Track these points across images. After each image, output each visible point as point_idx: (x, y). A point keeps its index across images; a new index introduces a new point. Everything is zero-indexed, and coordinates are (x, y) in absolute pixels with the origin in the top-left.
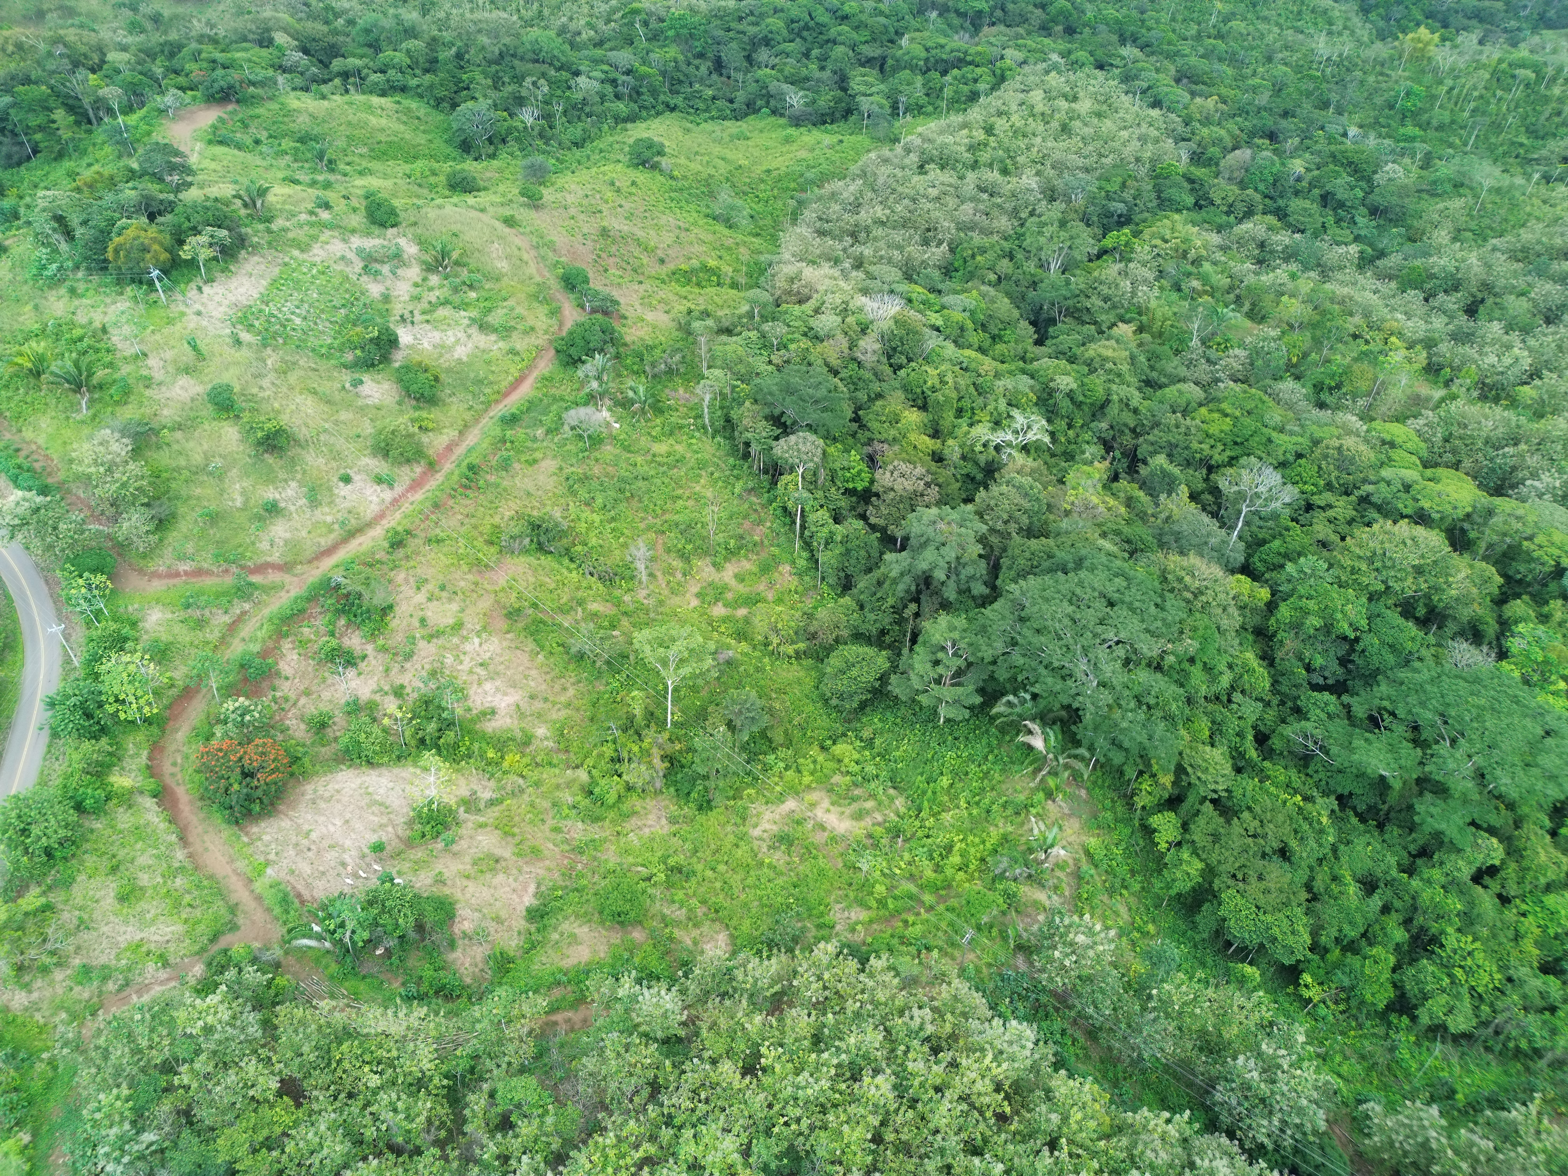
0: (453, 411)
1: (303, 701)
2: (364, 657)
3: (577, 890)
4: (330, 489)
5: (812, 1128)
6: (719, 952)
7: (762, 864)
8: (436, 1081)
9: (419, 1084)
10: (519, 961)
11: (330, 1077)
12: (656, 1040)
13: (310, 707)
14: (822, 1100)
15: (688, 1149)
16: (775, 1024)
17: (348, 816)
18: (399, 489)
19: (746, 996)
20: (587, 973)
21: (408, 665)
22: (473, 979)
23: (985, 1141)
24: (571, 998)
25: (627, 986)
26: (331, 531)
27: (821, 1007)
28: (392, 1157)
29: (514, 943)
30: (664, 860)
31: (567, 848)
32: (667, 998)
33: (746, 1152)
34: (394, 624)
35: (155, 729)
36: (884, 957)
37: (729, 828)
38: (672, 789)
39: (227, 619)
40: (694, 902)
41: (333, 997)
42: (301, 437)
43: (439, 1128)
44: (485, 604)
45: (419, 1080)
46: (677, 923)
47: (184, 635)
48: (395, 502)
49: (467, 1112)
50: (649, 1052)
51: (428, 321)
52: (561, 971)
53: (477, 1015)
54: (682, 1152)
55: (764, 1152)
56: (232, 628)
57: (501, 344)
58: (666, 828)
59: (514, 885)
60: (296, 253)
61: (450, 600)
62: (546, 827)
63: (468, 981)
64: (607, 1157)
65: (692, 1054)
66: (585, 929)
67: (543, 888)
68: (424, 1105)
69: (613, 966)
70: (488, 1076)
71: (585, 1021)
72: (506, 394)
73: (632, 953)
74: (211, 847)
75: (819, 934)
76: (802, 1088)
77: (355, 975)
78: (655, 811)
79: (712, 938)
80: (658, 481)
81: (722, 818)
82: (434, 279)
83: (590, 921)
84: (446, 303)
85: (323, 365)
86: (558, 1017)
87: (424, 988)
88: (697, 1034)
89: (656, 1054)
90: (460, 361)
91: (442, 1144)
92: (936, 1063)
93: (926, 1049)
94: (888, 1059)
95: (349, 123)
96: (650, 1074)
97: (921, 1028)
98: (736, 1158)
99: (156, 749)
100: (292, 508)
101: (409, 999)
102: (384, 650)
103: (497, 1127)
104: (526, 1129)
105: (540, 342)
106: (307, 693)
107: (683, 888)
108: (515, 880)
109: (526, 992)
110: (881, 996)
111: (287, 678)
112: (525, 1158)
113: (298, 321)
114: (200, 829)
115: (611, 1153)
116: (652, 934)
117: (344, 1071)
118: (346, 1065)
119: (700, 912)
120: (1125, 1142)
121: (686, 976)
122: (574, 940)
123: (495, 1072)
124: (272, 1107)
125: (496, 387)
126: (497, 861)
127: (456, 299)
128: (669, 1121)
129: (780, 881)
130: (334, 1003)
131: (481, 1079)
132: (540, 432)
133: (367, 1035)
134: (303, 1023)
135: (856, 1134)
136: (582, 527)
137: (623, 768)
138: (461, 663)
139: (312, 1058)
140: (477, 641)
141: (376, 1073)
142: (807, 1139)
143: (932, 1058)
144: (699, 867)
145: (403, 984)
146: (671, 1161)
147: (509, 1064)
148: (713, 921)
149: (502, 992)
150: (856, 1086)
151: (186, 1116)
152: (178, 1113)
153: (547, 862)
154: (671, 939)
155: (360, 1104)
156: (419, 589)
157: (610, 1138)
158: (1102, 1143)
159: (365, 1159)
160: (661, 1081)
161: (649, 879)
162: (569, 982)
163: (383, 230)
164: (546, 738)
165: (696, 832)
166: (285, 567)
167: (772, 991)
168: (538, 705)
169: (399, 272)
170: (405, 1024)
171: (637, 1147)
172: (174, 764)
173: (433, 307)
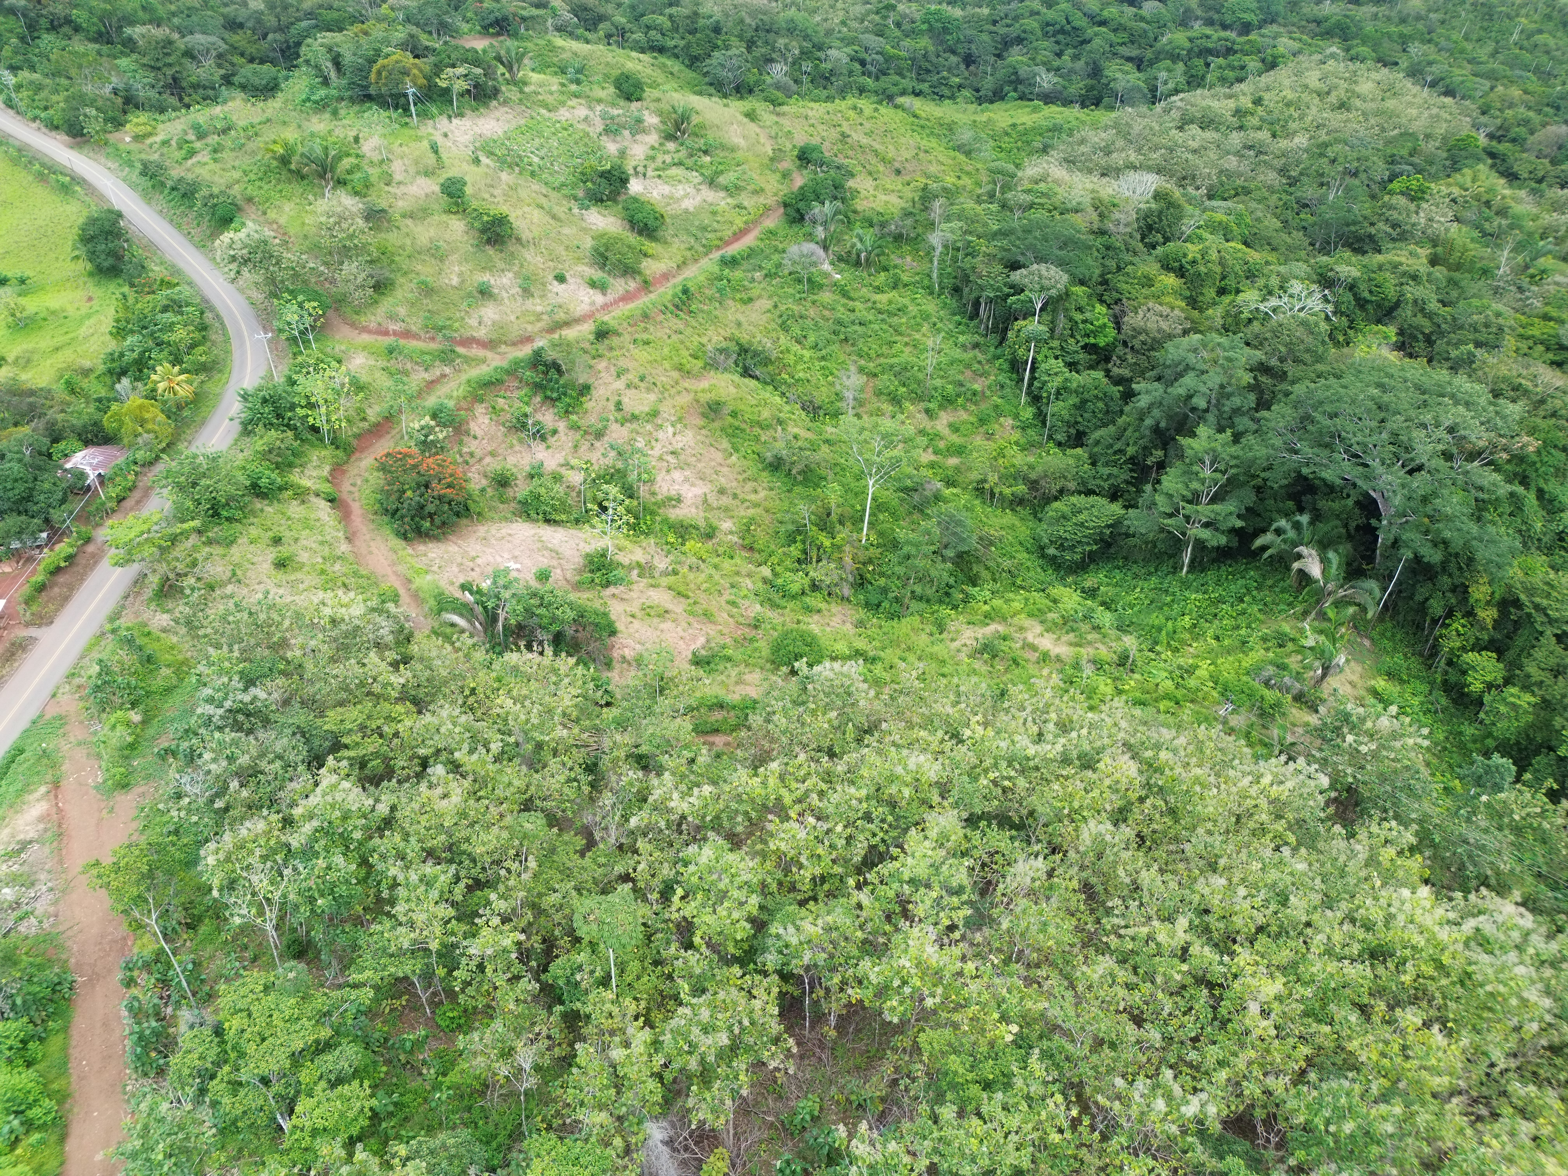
0: (674, 249)
1: (488, 460)
2: (555, 432)
4: (544, 284)
13: (493, 465)
17: (517, 553)
18: (610, 297)
21: (597, 444)
24: (733, 722)
26: (539, 320)
31: (742, 621)
34: (589, 405)
35: (340, 453)
38: (861, 598)
39: (427, 376)
42: (524, 238)
44: (684, 399)
47: (383, 382)
48: (605, 307)
51: (659, 177)
56: (431, 384)
57: (729, 200)
58: (851, 630)
59: (681, 633)
60: (543, 111)
61: (648, 390)
66: (755, 675)
72: (728, 243)
74: (375, 551)
78: (840, 615)
80: (876, 327)
81: (916, 626)
82: (671, 146)
84: (680, 164)
85: (554, 195)
86: (717, 739)
90: (686, 211)
95: (608, 64)
99: (338, 470)
100: (505, 295)
102: (575, 427)
105: (769, 202)
106: (493, 454)
108: (684, 631)
111: (475, 437)
113: (536, 160)
114: (368, 537)
122: (742, 681)
125: (719, 234)
126: (667, 612)
127: (689, 162)
132: (758, 275)
136: (790, 359)
137: (811, 567)
138: (652, 449)
140: (670, 430)
153: (720, 627)
156: (618, 376)
162: (733, 707)
163: (627, 103)
164: (731, 533)
166: (490, 344)
168: (725, 501)
169: (638, 137)
172: (353, 485)
173: (665, 166)
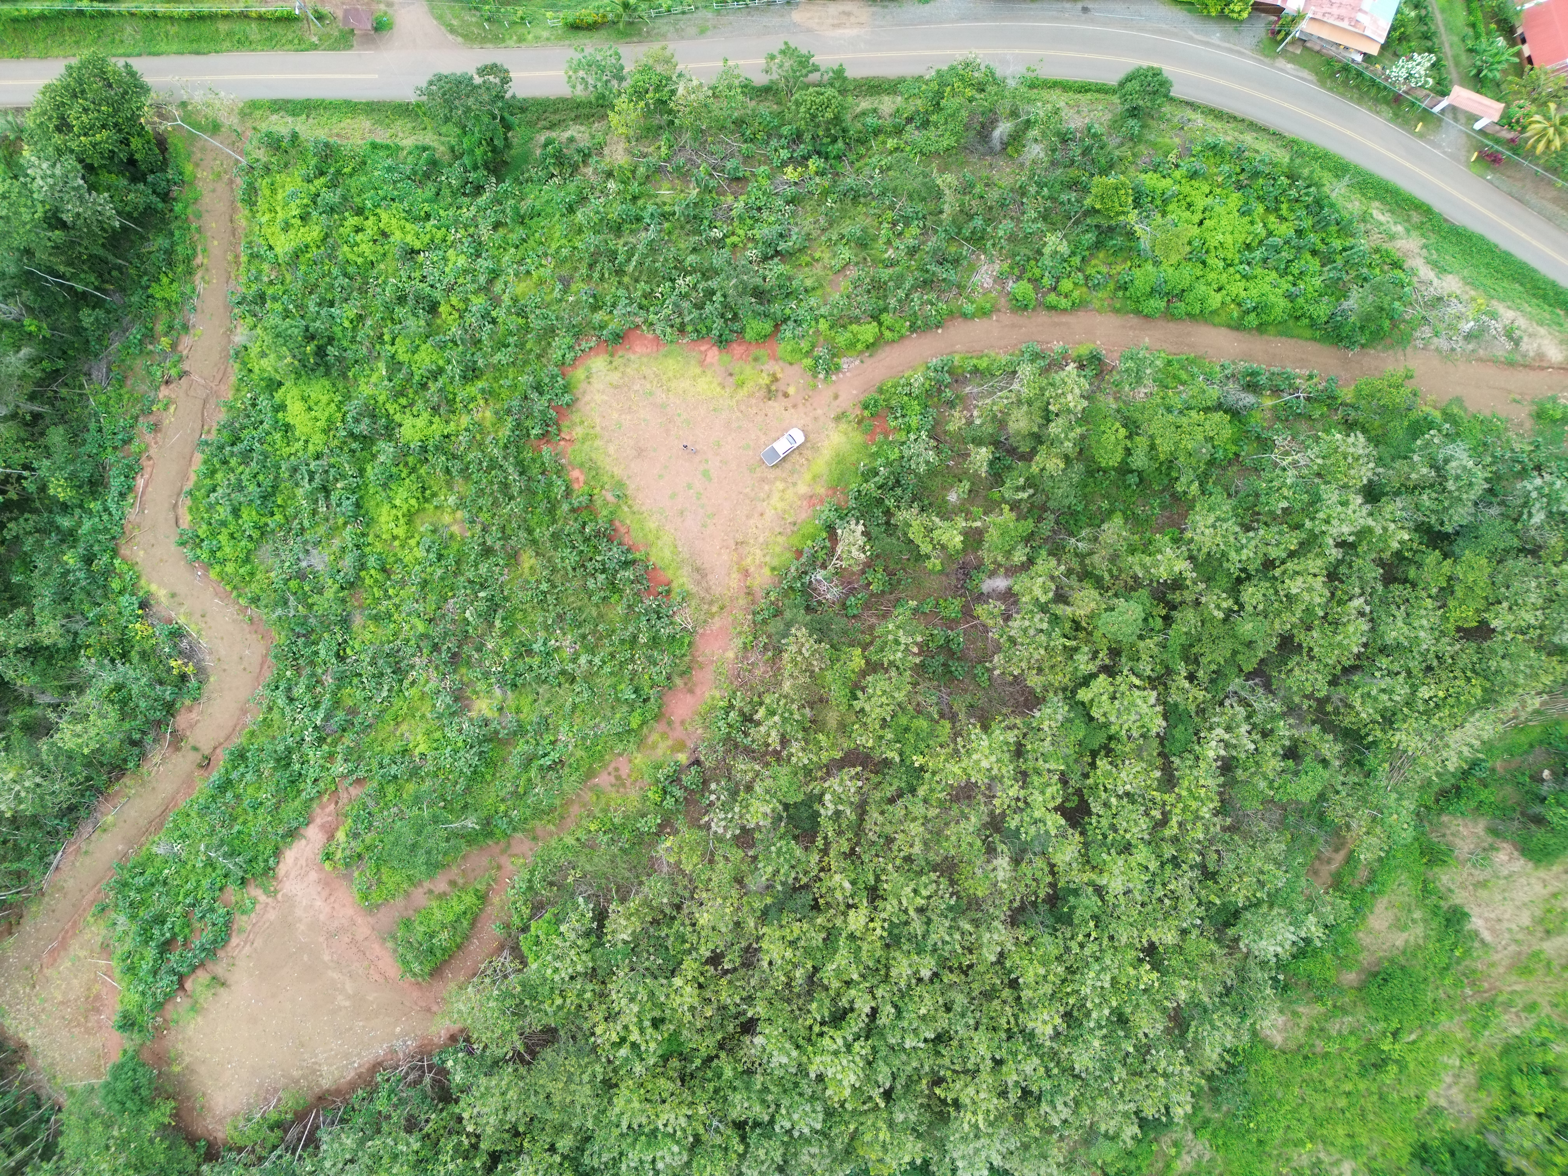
3: (1447, 968)
5: (1068, 949)
6: (1266, 1023)
7: (1311, 1138)
8: (1379, 734)
9: (1389, 719)
10: (1422, 869)
11: (1461, 664)
12: (1245, 908)
14: (1078, 976)
15: (1142, 854)
16: (1167, 1003)
19: (1210, 1007)
20: (1356, 911)
22: (1443, 825)
23: (938, 1054)
24: (1347, 880)
25: (1312, 927)
27: (1144, 1051)
28: (1347, 663)
29: (1445, 879)
30: (1401, 1064)
31: (1500, 999)
32: (1271, 949)
33: (1099, 891)
36: (1130, 1143)
37: (1376, 1149)
38: (1473, 1145)
40: (1334, 1048)
41: (1537, 712)
43: (1337, 708)
45: (1392, 723)
46: (1328, 1016)
49: (1331, 737)
50: (1241, 895)
52: (1380, 892)
53: (1405, 803)
54: (1144, 850)
55: (1087, 902)
58: (1434, 1099)
59: (1506, 925)
62: (1543, 1002)
63: (1445, 818)
64: (1195, 799)
65: (1207, 922)
66: (1399, 943)
67: (1476, 944)
68: (1366, 712)
69: (1342, 934)
70: (1344, 771)
71: (1316, 873)
73: (1339, 958)
75: (1200, 1114)
76: (1100, 972)
77: (1541, 742)
78: (1463, 1107)
79: (1286, 1031)
81: (1392, 1155)
83: (1404, 953)
86: (1340, 857)
87: (1473, 783)
88: (1218, 941)
89: (1233, 899)
91: (1322, 702)
92: (1017, 1082)
93: (1035, 1089)
94: (1055, 1054)
96: (1223, 881)
97: (1052, 1103)
98: (1103, 881)
101: (1475, 764)
103: (1296, 747)
104: (1273, 764)
107: (1356, 1053)
108: (1510, 930)
109: (1387, 852)
110: (1103, 1103)
112: (1253, 747)
115: (1194, 805)
116: (1338, 989)
117: (1455, 678)
118: (1461, 682)
119: (1320, 1044)
120: (839, 1146)
121: (1275, 979)
122: (1398, 926)
123: (1342, 778)
124: (1477, 611)
126: (1548, 932)
128: (1175, 862)
129: (1279, 1134)
130: (1529, 709)
131: (1346, 763)
133: (1472, 713)
134: (1535, 676)
135: (1031, 973)
137: (1546, 1128)
139: (1493, 664)
141: (1430, 698)
142: (1065, 939)
143: (1024, 1084)
144: (1362, 1086)
145: (1493, 770)
146: (1146, 837)
147: (1337, 792)
148: (1301, 1046)
149: (1407, 834)
150: (1061, 1009)
151: (1533, 551)
152: (1540, 547)
153: (1501, 970)
154: (1319, 998)
155: (1415, 672)
157: (1205, 813)
158: (852, 1127)
159: (1365, 645)
160: (1210, 883)
161: (1395, 1034)
162: (1362, 890)
165: (1402, 1119)
167: (1192, 1029)
170: (1453, 746)
171: (1180, 824)
